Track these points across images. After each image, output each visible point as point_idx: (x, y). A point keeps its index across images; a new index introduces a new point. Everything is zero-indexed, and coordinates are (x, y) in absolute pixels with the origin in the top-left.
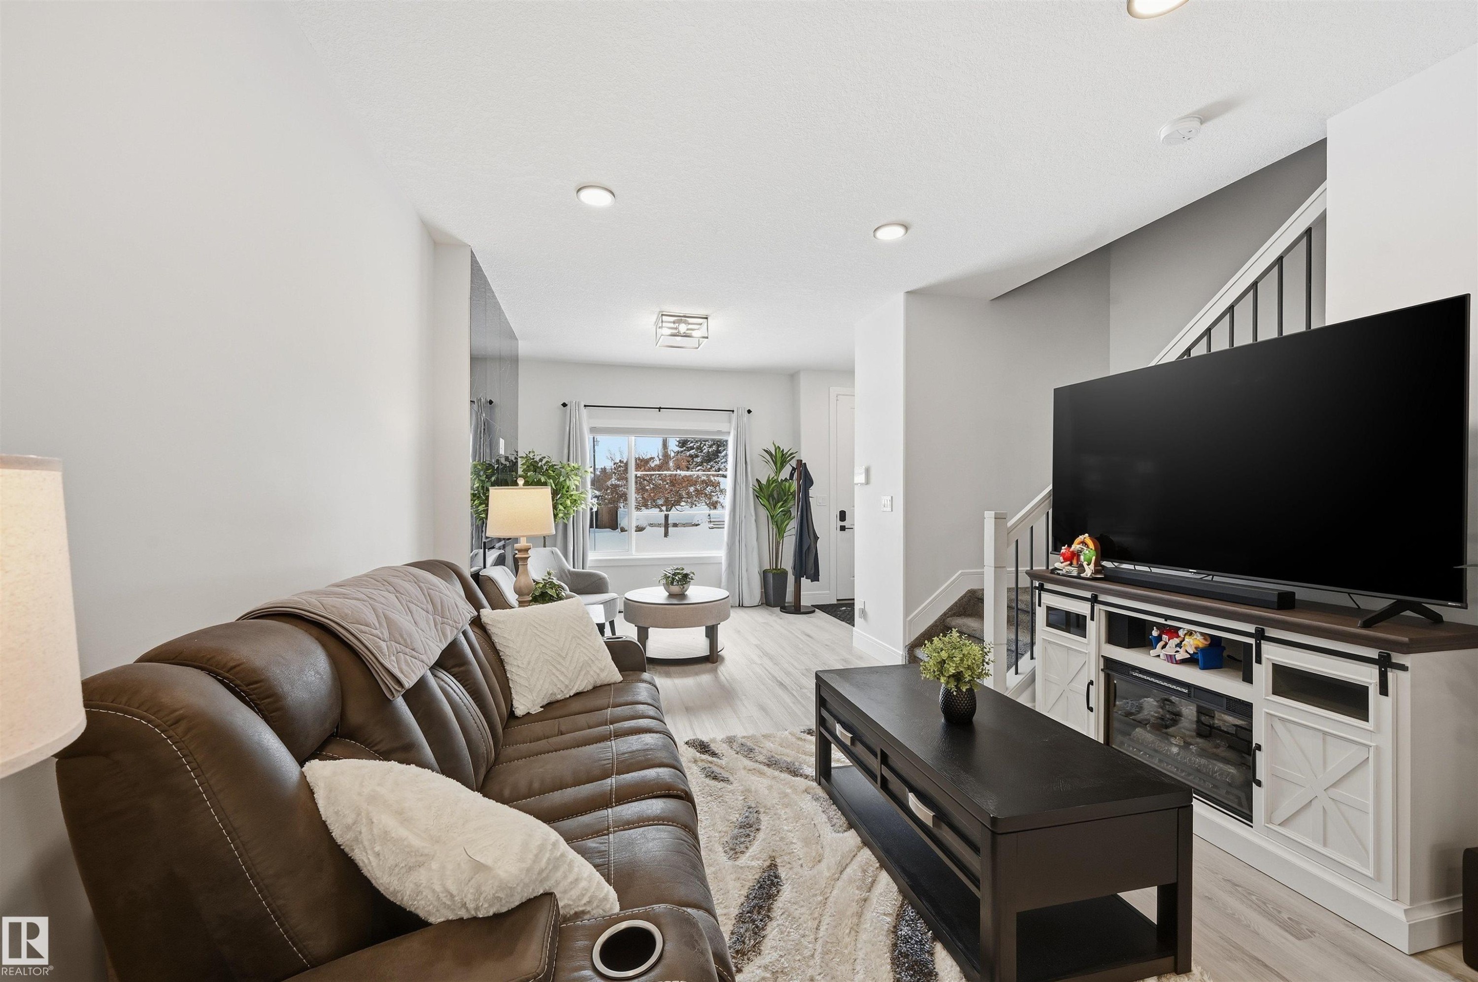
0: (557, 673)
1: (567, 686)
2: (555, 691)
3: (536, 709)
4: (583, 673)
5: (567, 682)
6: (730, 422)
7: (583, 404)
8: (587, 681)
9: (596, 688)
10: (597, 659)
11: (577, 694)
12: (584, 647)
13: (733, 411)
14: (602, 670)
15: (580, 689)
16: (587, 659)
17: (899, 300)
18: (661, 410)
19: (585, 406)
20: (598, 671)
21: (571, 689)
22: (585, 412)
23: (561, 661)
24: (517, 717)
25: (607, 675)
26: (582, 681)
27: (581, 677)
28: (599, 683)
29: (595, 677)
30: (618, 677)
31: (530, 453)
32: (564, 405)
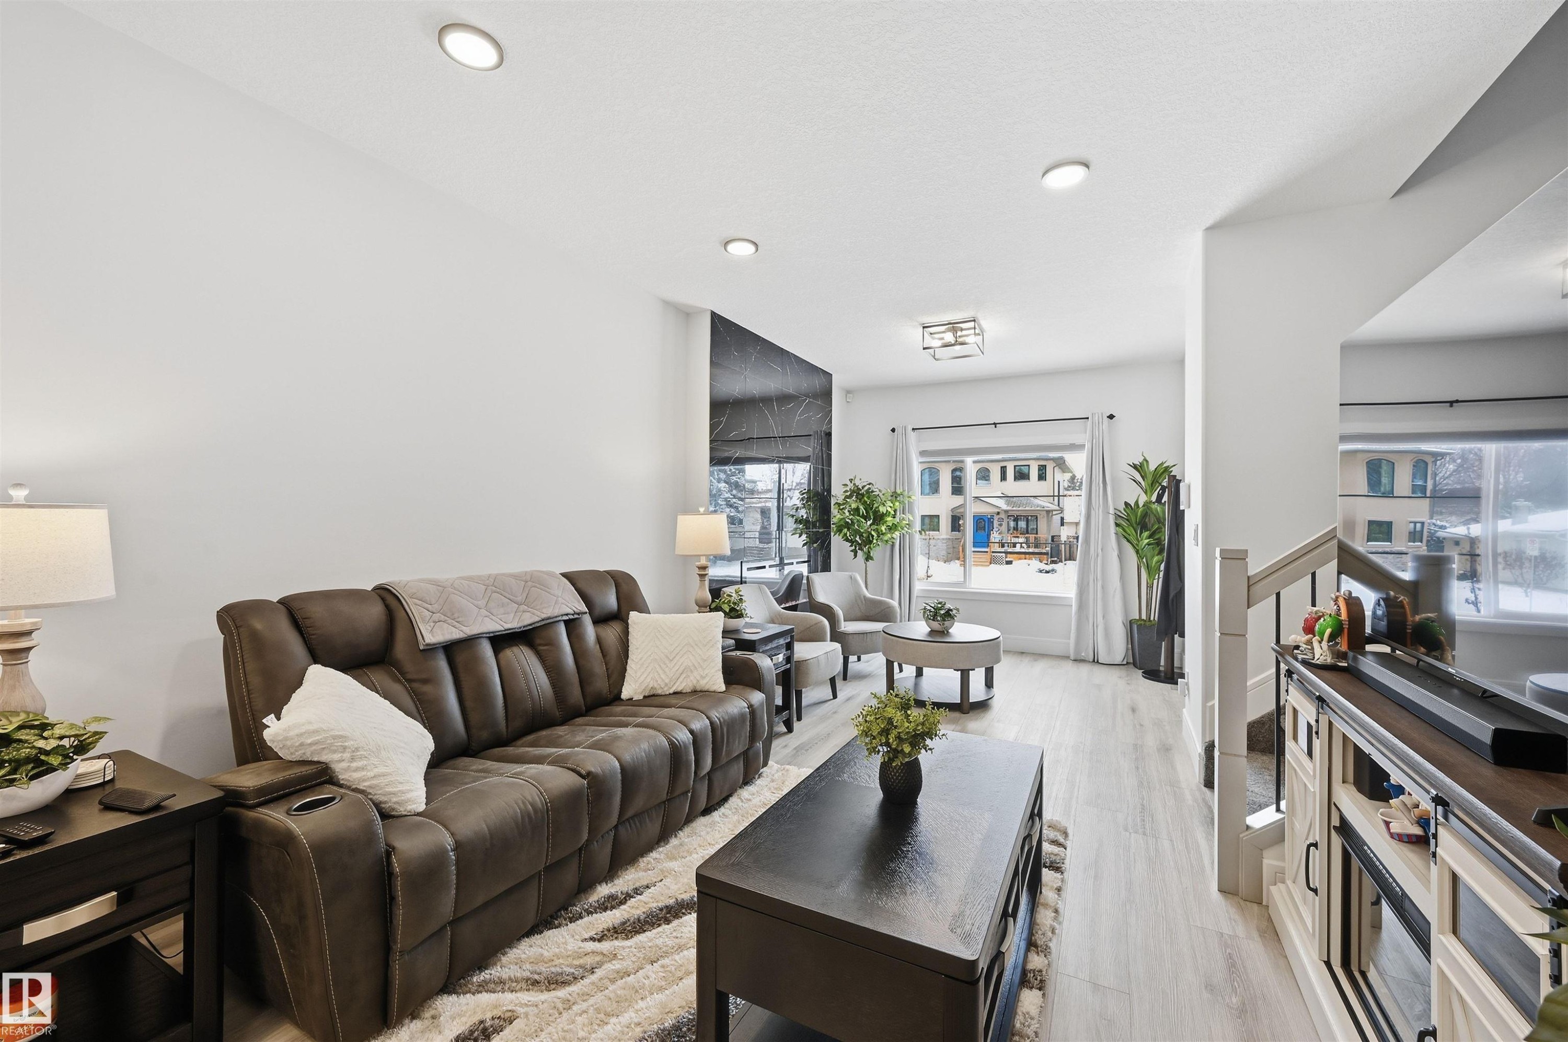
0: (660, 672)
1: (666, 685)
2: (655, 686)
3: (638, 697)
4: (684, 676)
5: (667, 681)
6: (1086, 433)
7: (910, 428)
8: (685, 684)
9: (695, 692)
10: (701, 667)
11: (675, 693)
12: (693, 655)
13: (1088, 418)
14: (703, 677)
15: (679, 689)
16: (690, 664)
17: (1196, 241)
18: (997, 425)
19: (913, 429)
20: (698, 678)
21: (671, 688)
22: (912, 436)
23: (667, 662)
24: (622, 700)
25: (707, 683)
26: (681, 683)
27: (681, 679)
28: (698, 688)
29: (695, 682)
30: (723, 687)
31: (851, 480)
32: (893, 430)
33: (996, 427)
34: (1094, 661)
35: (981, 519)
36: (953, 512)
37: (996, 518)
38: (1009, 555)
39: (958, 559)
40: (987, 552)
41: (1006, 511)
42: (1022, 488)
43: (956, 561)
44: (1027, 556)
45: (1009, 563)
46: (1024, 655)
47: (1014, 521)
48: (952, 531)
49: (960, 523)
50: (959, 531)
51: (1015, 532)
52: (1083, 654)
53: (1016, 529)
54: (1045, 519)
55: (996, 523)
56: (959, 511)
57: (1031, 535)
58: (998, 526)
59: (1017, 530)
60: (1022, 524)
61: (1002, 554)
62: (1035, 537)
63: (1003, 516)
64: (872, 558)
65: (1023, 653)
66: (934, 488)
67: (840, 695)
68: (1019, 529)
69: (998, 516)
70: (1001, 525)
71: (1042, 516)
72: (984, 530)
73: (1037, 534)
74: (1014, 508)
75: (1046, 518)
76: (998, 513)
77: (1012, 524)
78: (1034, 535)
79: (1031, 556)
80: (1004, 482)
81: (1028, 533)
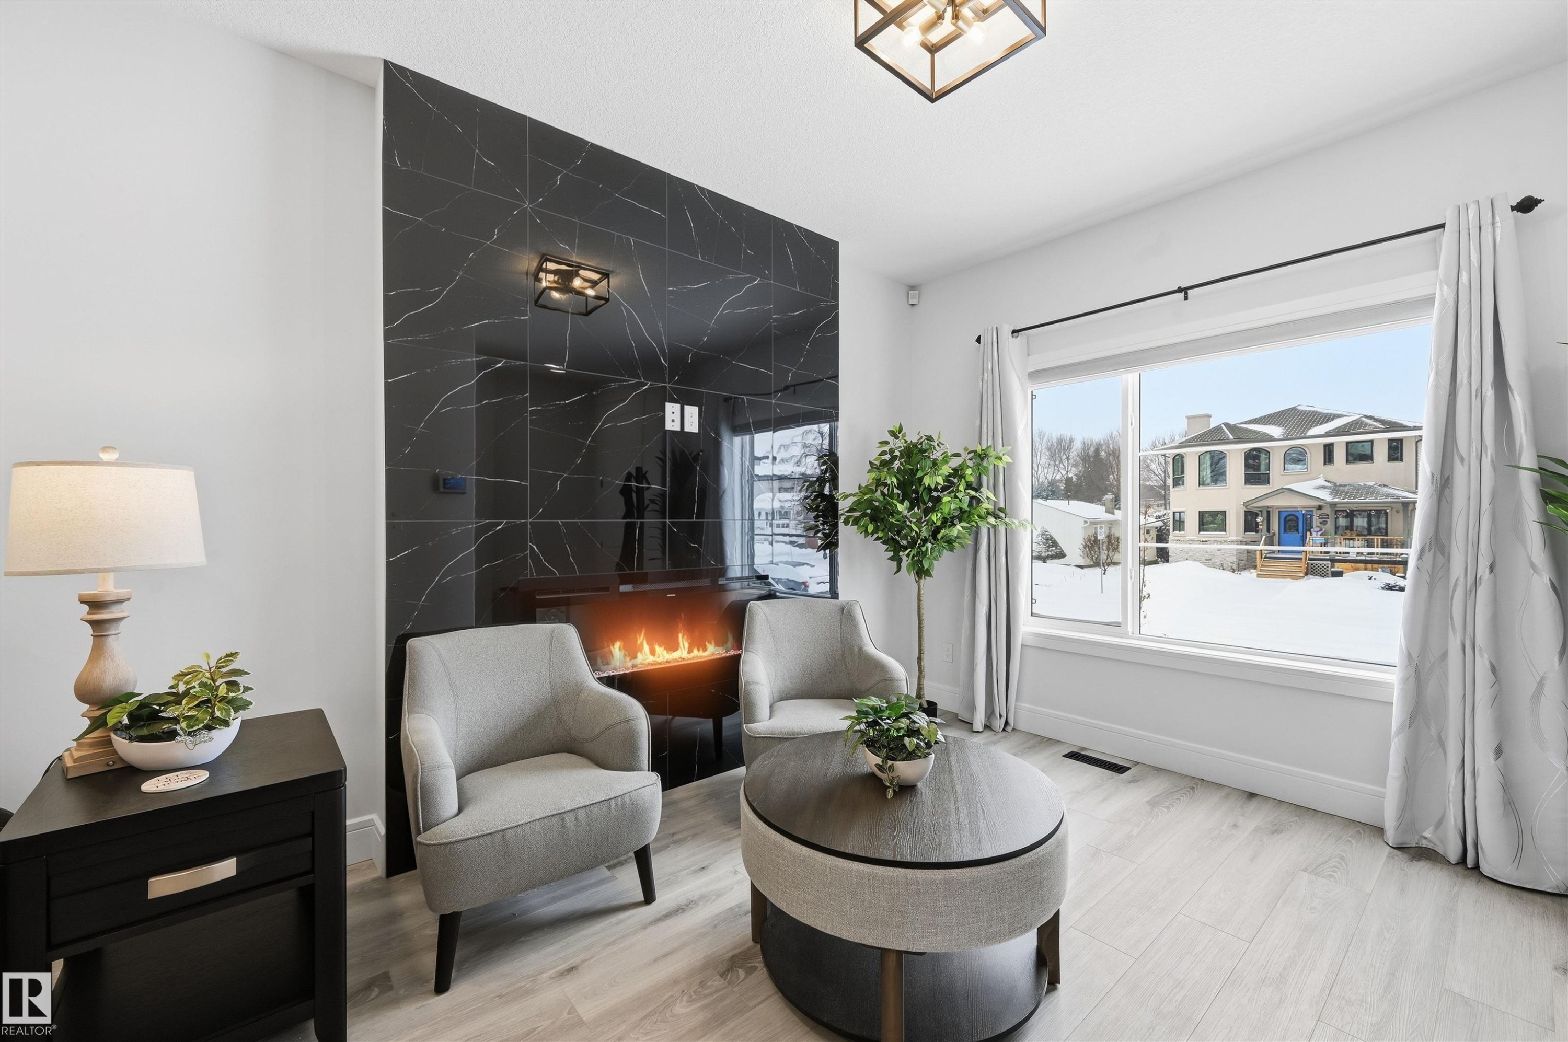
7: (1006, 330)
13: (1442, 226)
19: (1014, 332)
22: (1012, 347)
31: (893, 434)
32: (978, 340)
33: (1186, 298)
34: (1463, 860)
35: (1293, 515)
36: (1246, 507)
37: (1316, 514)
38: (1337, 564)
39: (1255, 567)
40: (1301, 559)
41: (1333, 505)
42: (1360, 474)
43: (1252, 571)
44: (1369, 566)
45: (1339, 574)
46: (1254, 803)
47: (1346, 517)
48: (1245, 532)
49: (1258, 520)
50: (1257, 531)
51: (1348, 532)
52: (1427, 834)
53: (1350, 527)
54: (1401, 515)
55: (1316, 521)
56: (1254, 505)
57: (1375, 538)
58: (1319, 525)
59: (1352, 530)
60: (1361, 522)
61: (1325, 562)
62: (1382, 540)
63: (1327, 510)
64: (927, 573)
65: (1252, 795)
66: (1217, 473)
67: (665, 898)
68: (1355, 529)
69: (1320, 512)
70: (1324, 523)
71: (1394, 510)
72: (1297, 530)
73: (1386, 534)
74: (1346, 500)
75: (1401, 513)
76: (1320, 508)
77: (1343, 522)
78: (1380, 538)
79: (1376, 566)
80: (1329, 467)
81: (1370, 533)
